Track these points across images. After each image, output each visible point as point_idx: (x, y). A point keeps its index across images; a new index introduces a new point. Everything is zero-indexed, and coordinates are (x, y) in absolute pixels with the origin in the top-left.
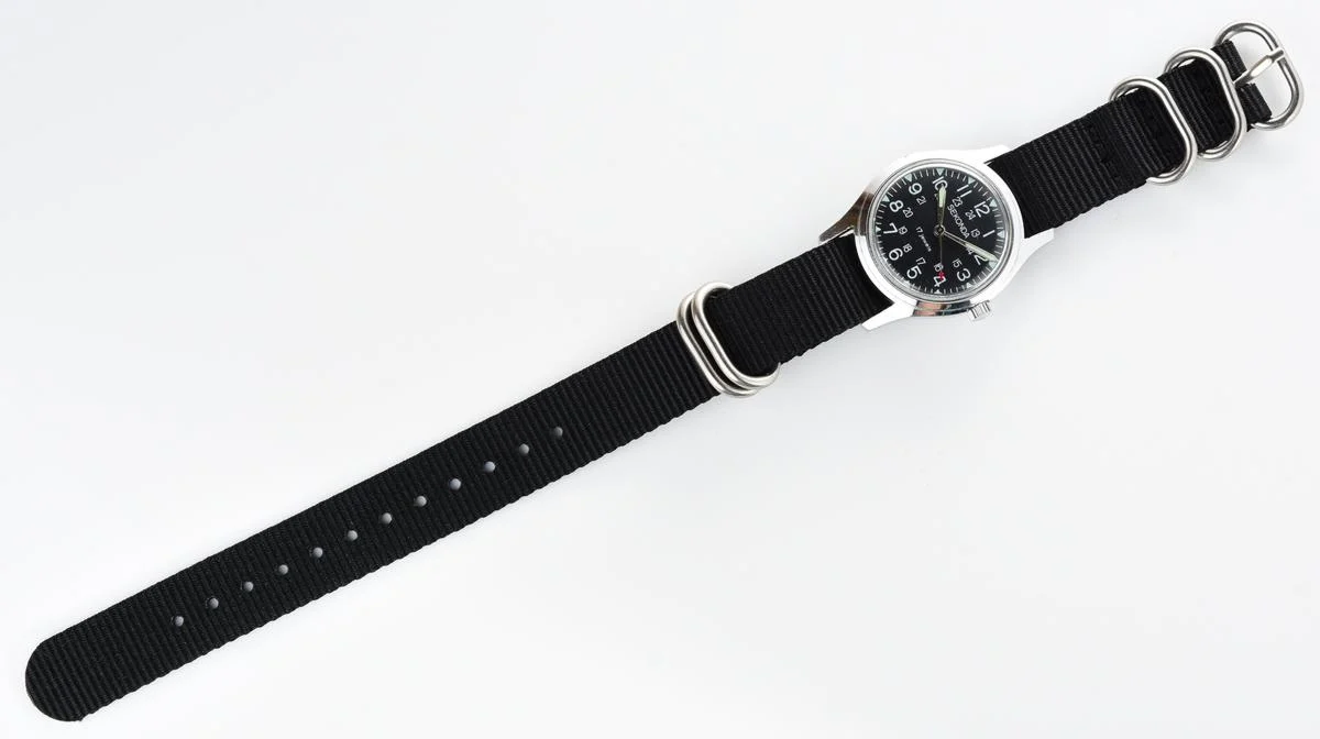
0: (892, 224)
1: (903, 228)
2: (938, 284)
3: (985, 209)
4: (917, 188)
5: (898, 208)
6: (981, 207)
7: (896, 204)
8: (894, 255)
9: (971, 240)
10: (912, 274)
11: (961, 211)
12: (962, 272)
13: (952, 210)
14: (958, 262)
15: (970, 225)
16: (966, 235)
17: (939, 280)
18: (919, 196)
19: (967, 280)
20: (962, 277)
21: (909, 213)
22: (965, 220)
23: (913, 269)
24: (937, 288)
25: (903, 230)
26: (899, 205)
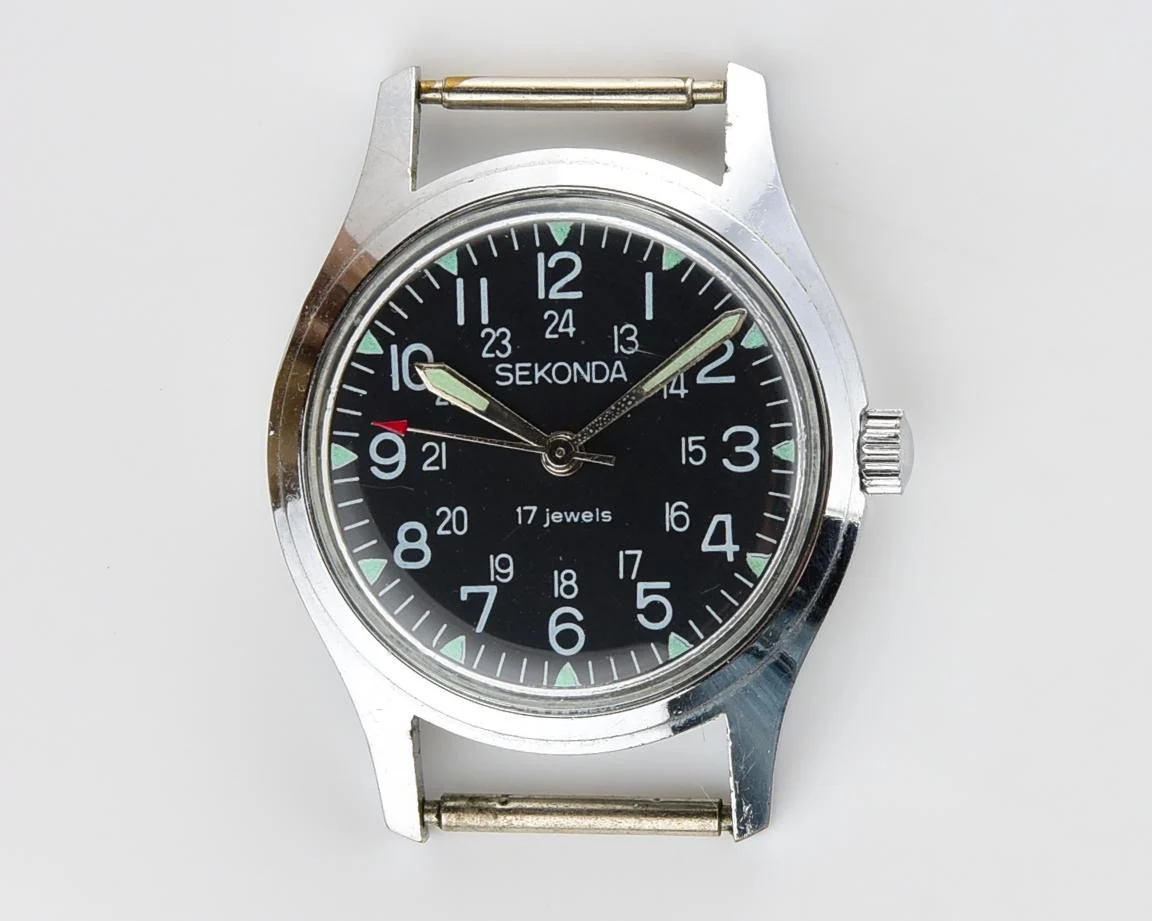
0: (465, 592)
1: (494, 562)
2: (730, 548)
3: (565, 266)
4: (388, 449)
5: (422, 544)
6: (553, 276)
7: (403, 544)
8: (567, 639)
9: (640, 368)
10: (655, 611)
11: (530, 347)
12: (727, 450)
13: (513, 376)
14: (691, 443)
15: (591, 343)
16: (617, 373)
17: (719, 538)
18: (415, 456)
19: (764, 449)
20: (746, 459)
21: (454, 519)
22: (565, 349)
23: (642, 602)
24: (740, 557)
25: (502, 566)
26: (413, 536)
